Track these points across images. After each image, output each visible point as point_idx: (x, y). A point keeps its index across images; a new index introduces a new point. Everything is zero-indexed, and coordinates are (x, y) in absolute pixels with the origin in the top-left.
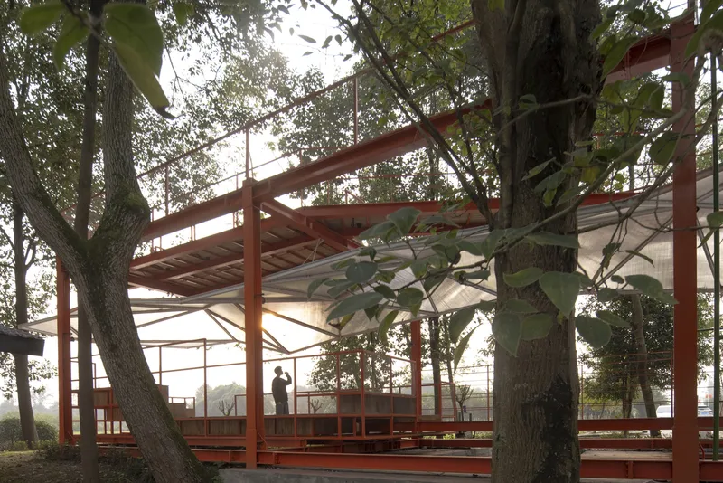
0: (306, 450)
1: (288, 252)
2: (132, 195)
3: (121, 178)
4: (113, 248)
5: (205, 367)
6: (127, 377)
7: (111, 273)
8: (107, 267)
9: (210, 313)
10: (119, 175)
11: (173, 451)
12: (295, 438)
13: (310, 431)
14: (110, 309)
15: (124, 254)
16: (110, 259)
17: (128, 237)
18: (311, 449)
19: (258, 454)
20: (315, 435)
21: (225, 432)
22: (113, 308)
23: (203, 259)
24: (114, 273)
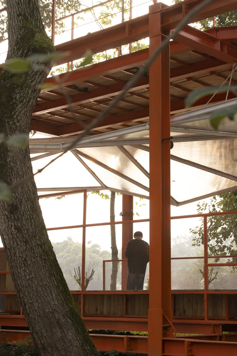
0: (221, 338)
1: (189, 79)
2: (38, 36)
3: (26, 18)
4: (18, 96)
5: (84, 226)
6: (26, 242)
7: (14, 124)
8: (11, 117)
9: (78, 154)
10: (25, 15)
11: (71, 335)
12: (206, 321)
13: (223, 313)
14: (12, 164)
15: (29, 102)
16: (14, 109)
17: (33, 83)
18: (228, 338)
19: (164, 341)
20: (230, 319)
21: (105, 313)
22: (15, 163)
23: (80, 90)
24: (18, 124)
